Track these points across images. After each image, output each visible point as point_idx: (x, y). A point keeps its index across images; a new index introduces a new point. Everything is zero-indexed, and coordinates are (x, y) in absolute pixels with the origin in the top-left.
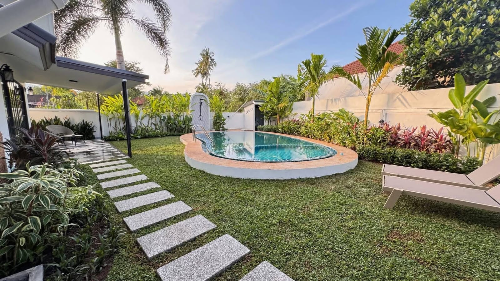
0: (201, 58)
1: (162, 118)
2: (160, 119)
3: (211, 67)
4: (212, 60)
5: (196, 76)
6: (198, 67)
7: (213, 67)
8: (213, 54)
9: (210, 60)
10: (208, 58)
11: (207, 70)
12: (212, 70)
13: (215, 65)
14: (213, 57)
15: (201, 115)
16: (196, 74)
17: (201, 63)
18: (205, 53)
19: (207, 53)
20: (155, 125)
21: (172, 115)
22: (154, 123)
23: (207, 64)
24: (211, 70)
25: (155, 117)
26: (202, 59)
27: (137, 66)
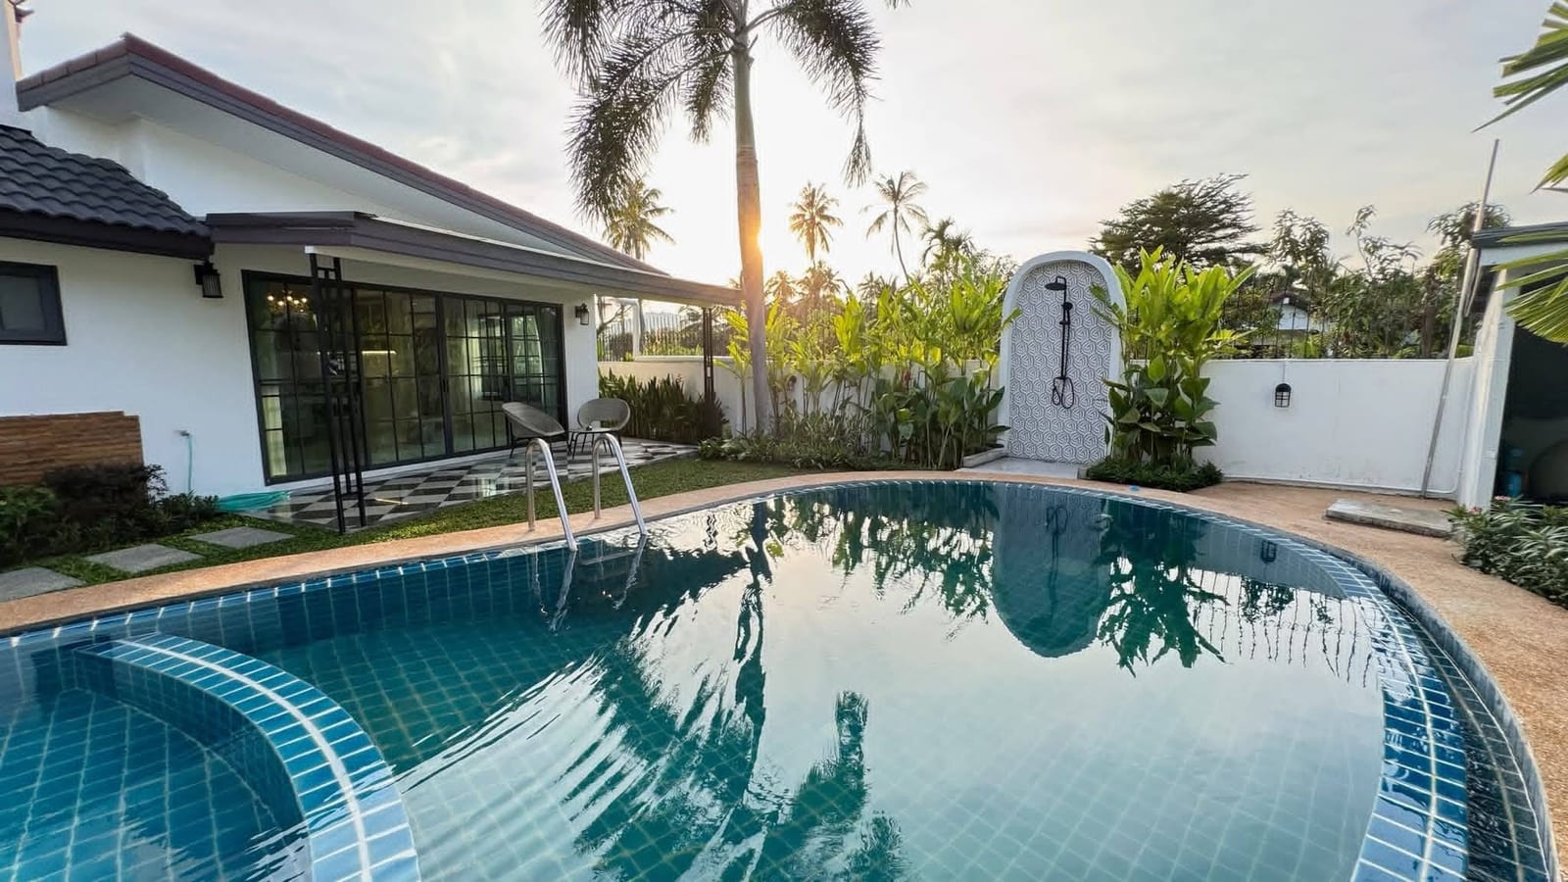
15: (1063, 377)
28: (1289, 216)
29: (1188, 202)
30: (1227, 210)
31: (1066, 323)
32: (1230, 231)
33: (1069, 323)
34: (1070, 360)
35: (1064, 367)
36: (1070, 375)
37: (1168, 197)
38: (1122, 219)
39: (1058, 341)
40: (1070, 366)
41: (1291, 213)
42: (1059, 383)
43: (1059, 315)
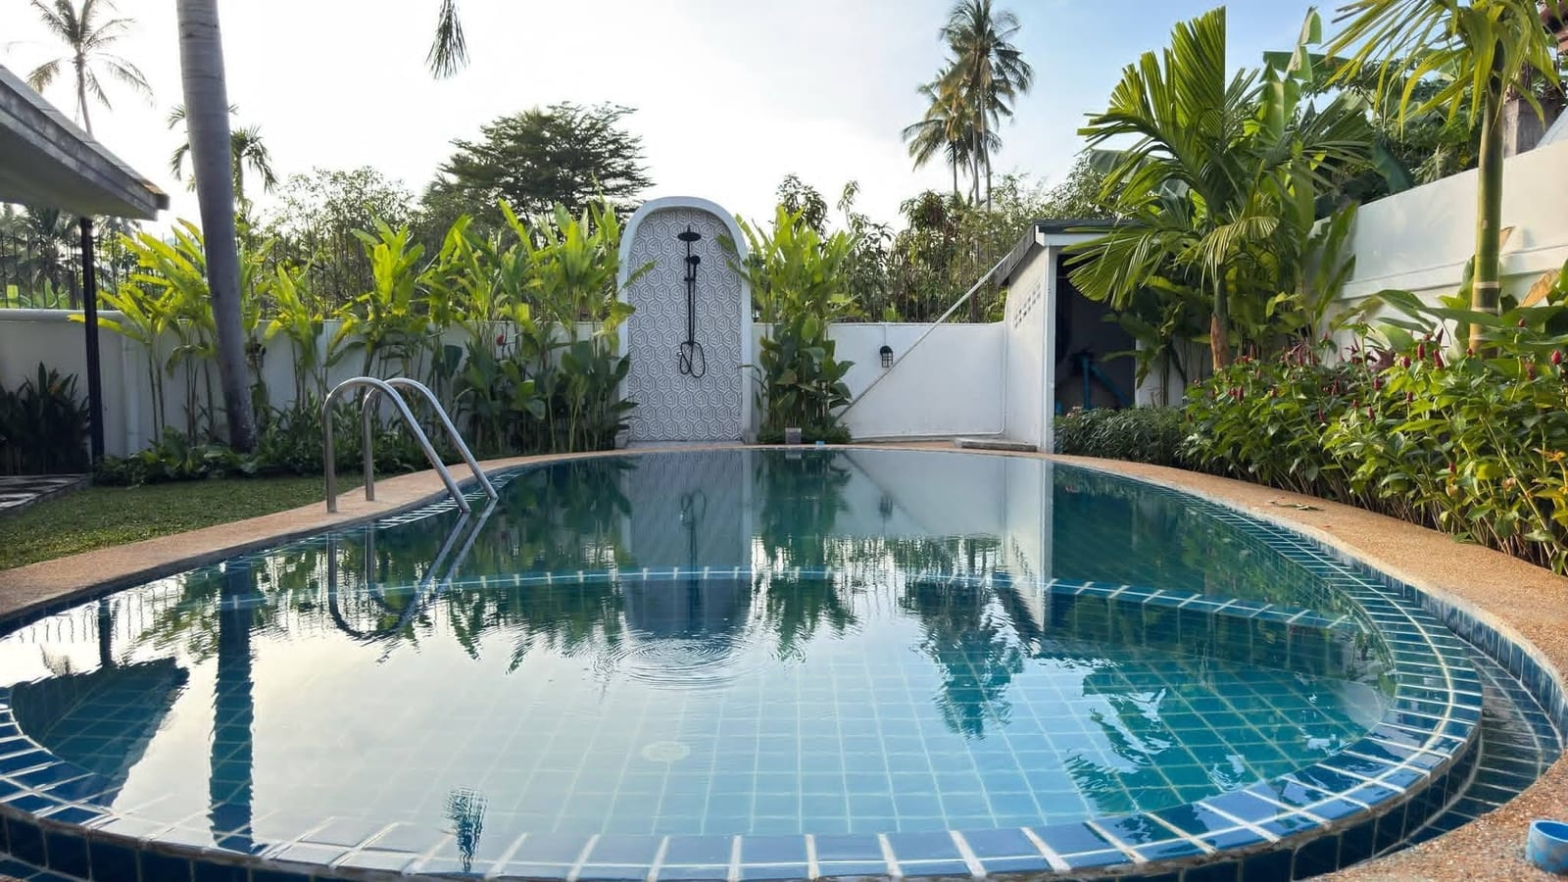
3: (1002, 98)
4: (1008, 56)
5: (922, 158)
6: (930, 105)
7: (1011, 94)
9: (994, 59)
10: (985, 52)
11: (979, 117)
12: (1009, 113)
13: (1022, 85)
14: (1014, 42)
16: (921, 148)
17: (948, 80)
18: (968, 23)
19: (981, 20)
23: (976, 85)
24: (1001, 116)
26: (953, 57)
27: (616, 127)
28: (793, 181)
29: (565, 131)
30: (615, 153)
31: (690, 280)
32: (621, 181)
33: (694, 279)
34: (697, 322)
35: (691, 333)
36: (697, 338)
37: (540, 121)
38: (481, 140)
39: (681, 299)
40: (697, 329)
41: (795, 178)
42: (687, 349)
43: (681, 270)
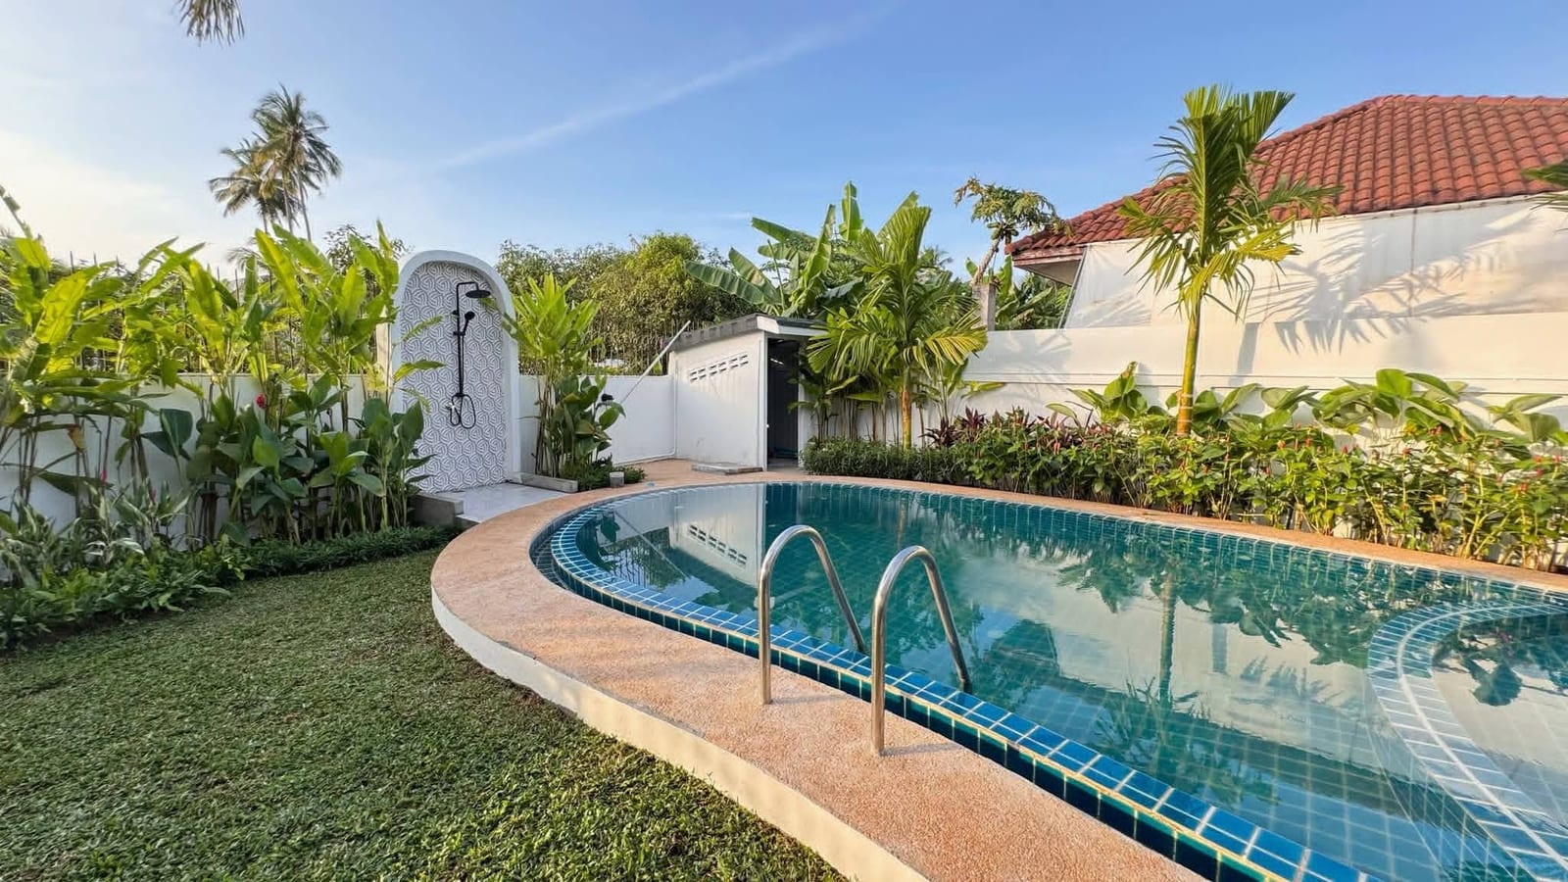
0: (254, 133)
1: (152, 424)
2: (133, 435)
3: (313, 178)
4: (319, 147)
5: (233, 205)
6: (238, 168)
7: (322, 178)
8: (322, 121)
9: (305, 145)
10: (297, 137)
11: (292, 188)
12: (317, 188)
14: (321, 137)
15: (460, 395)
16: (230, 198)
17: (259, 153)
18: (278, 112)
19: (293, 114)
20: (64, 484)
21: (245, 398)
22: (67, 469)
23: (290, 160)
24: (311, 189)
25: (69, 419)
26: (264, 136)
31: (459, 335)
33: (463, 334)
34: (465, 375)
35: (461, 386)
36: (465, 391)
39: (448, 353)
40: (465, 382)
42: (456, 401)
